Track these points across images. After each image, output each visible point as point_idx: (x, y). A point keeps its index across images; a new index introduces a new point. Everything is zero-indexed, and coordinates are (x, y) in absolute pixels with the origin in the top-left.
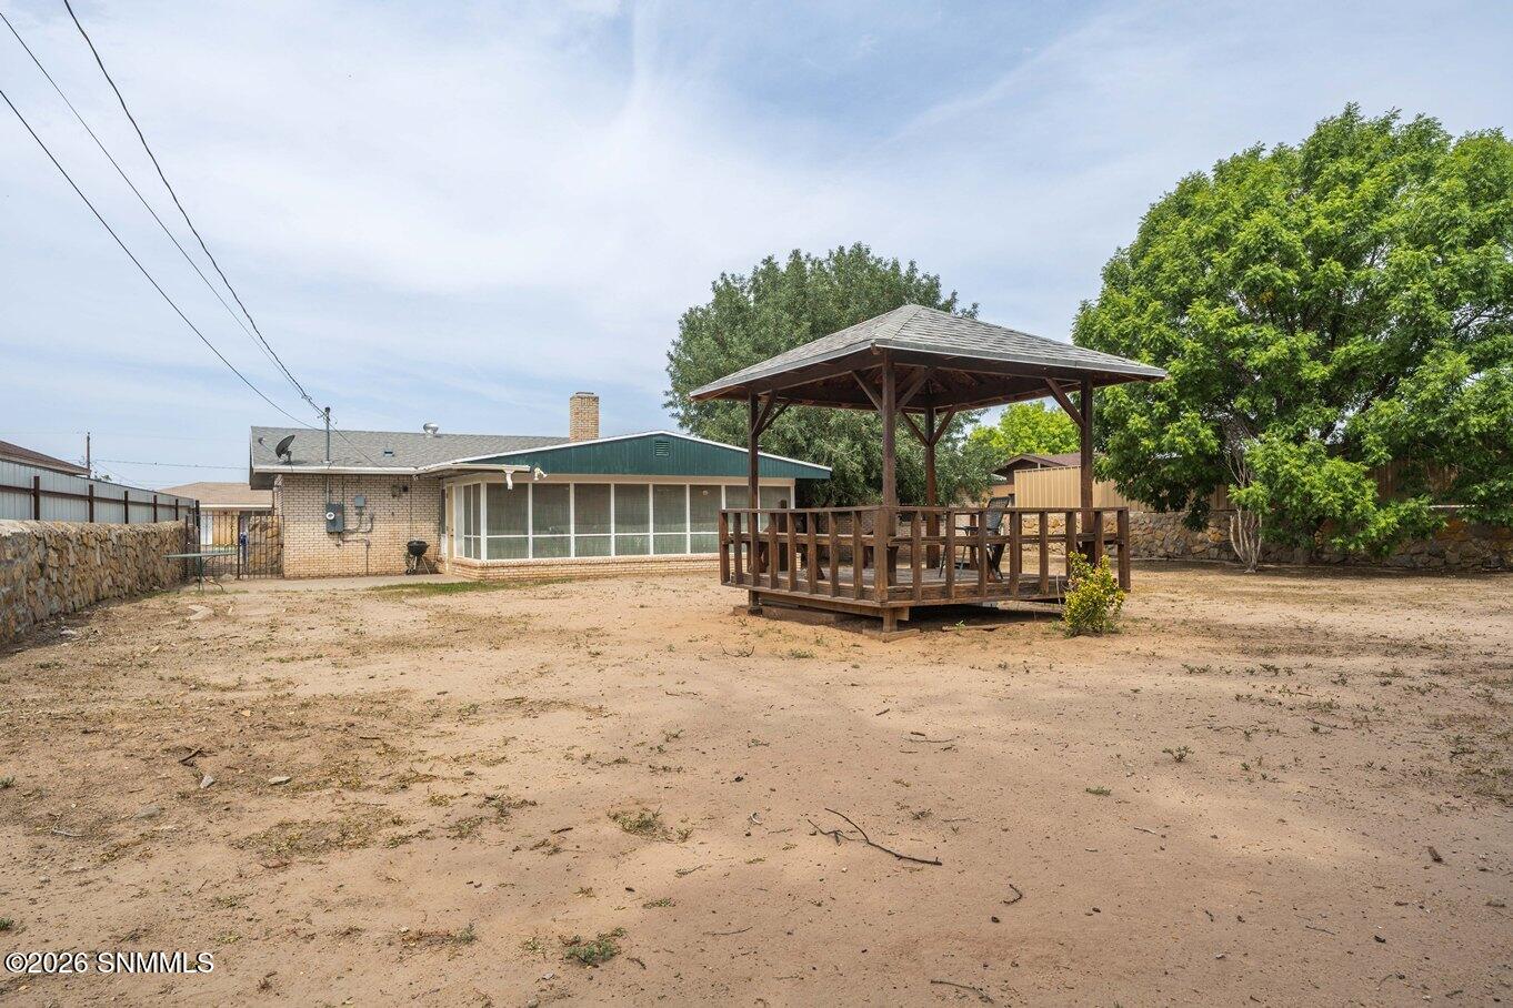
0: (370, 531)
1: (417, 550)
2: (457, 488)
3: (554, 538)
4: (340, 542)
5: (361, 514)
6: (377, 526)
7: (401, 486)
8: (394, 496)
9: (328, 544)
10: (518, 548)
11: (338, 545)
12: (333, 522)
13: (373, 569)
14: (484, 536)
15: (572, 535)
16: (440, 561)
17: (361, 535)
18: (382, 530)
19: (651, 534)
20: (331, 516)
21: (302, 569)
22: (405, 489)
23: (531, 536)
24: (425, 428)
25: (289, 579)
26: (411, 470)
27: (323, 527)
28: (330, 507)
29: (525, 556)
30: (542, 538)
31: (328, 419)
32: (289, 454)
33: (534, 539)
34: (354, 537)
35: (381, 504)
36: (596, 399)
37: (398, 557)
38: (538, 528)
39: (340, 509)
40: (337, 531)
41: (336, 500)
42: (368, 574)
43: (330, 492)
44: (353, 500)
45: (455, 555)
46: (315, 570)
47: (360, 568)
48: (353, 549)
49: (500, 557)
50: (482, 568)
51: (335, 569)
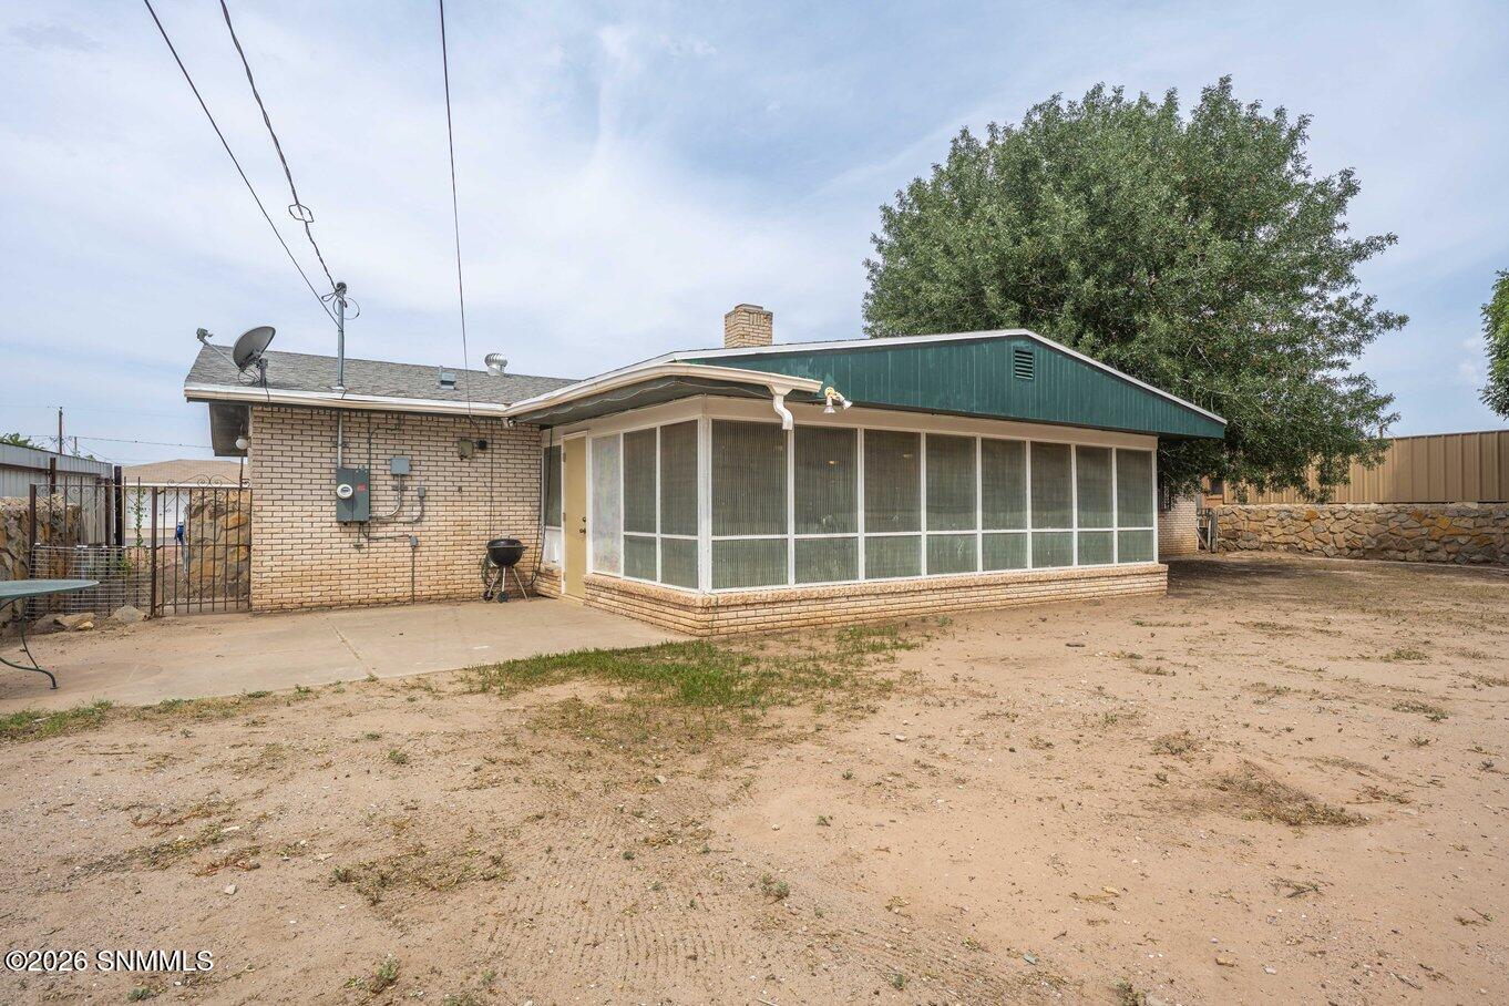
0: (419, 520)
1: (504, 555)
2: (595, 441)
3: (830, 540)
4: (363, 540)
5: (403, 489)
6: (432, 509)
7: (475, 436)
8: (462, 457)
9: (337, 546)
10: (765, 563)
11: (358, 547)
12: (350, 502)
13: (423, 589)
14: (705, 537)
15: (861, 535)
16: (550, 574)
17: (401, 528)
18: (440, 517)
19: (979, 531)
20: (344, 491)
21: (287, 594)
22: (483, 446)
23: (791, 536)
24: (488, 360)
25: (261, 613)
26: (498, 408)
27: (330, 510)
28: (343, 474)
29: (780, 579)
30: (811, 541)
31: (343, 304)
32: (262, 365)
33: (797, 541)
34: (389, 530)
35: (438, 468)
36: (769, 316)
37: (467, 569)
38: (806, 519)
39: (362, 479)
40: (357, 518)
41: (356, 461)
42: (414, 600)
43: (345, 445)
44: (388, 462)
45: (590, 568)
46: (314, 595)
47: (399, 588)
48: (387, 554)
49: (736, 583)
50: (706, 608)
51: (351, 591)
